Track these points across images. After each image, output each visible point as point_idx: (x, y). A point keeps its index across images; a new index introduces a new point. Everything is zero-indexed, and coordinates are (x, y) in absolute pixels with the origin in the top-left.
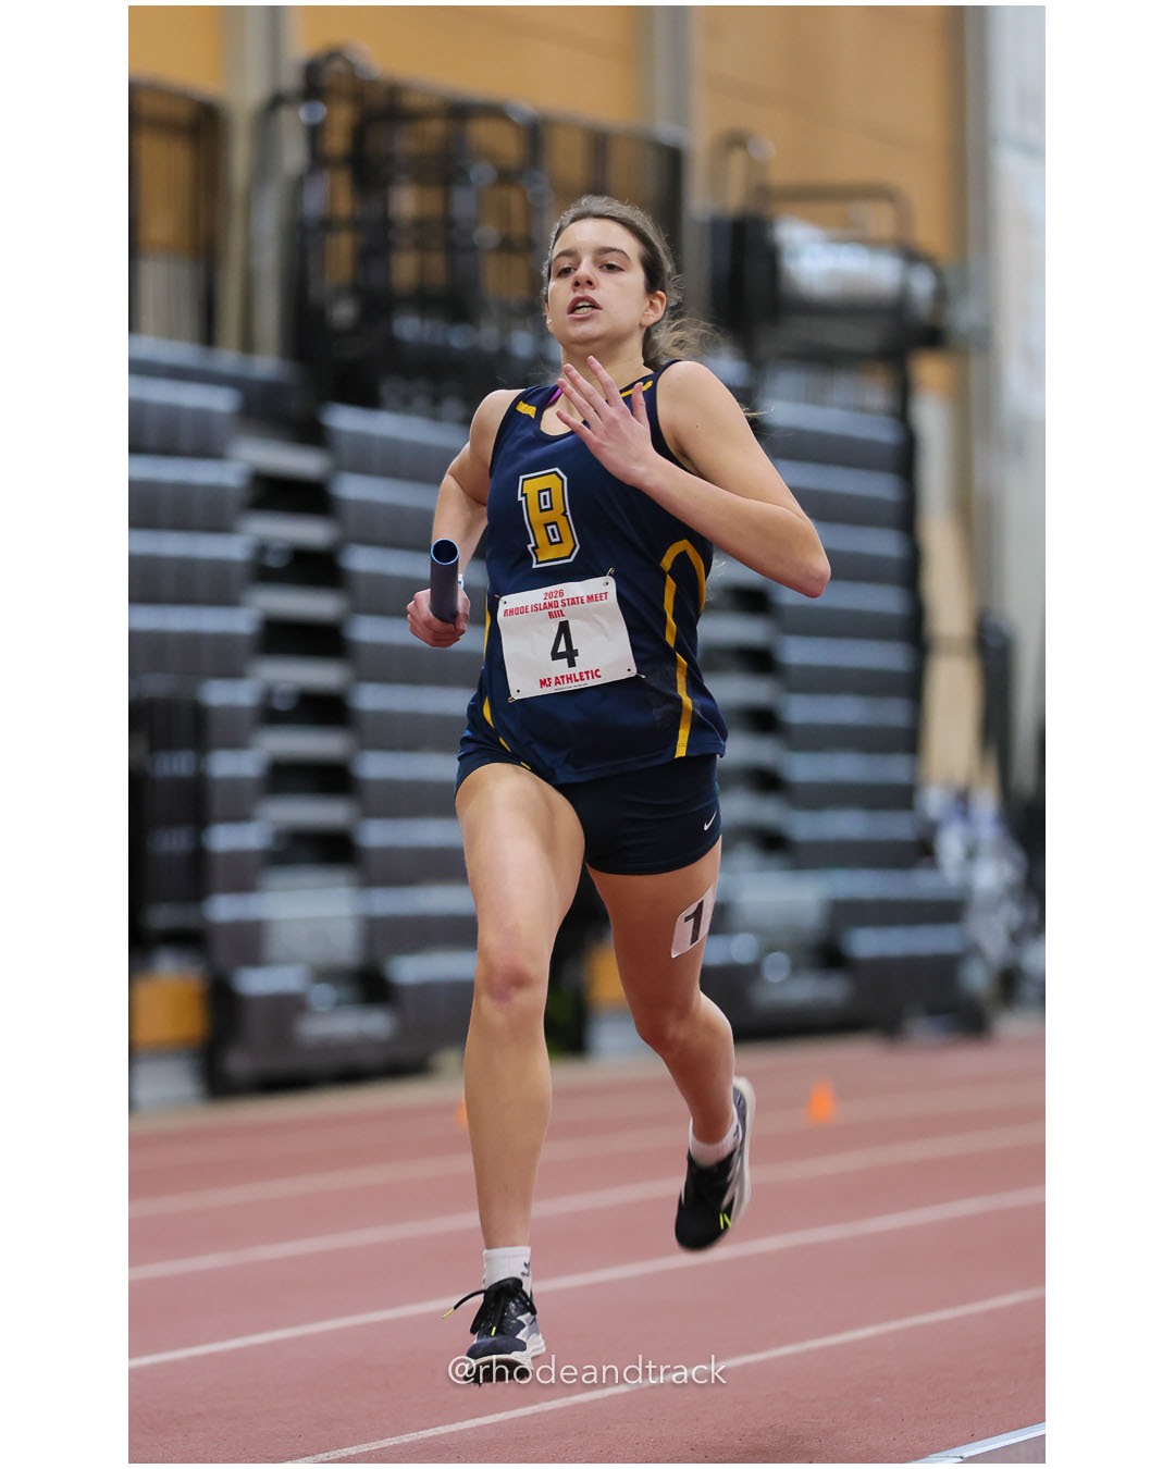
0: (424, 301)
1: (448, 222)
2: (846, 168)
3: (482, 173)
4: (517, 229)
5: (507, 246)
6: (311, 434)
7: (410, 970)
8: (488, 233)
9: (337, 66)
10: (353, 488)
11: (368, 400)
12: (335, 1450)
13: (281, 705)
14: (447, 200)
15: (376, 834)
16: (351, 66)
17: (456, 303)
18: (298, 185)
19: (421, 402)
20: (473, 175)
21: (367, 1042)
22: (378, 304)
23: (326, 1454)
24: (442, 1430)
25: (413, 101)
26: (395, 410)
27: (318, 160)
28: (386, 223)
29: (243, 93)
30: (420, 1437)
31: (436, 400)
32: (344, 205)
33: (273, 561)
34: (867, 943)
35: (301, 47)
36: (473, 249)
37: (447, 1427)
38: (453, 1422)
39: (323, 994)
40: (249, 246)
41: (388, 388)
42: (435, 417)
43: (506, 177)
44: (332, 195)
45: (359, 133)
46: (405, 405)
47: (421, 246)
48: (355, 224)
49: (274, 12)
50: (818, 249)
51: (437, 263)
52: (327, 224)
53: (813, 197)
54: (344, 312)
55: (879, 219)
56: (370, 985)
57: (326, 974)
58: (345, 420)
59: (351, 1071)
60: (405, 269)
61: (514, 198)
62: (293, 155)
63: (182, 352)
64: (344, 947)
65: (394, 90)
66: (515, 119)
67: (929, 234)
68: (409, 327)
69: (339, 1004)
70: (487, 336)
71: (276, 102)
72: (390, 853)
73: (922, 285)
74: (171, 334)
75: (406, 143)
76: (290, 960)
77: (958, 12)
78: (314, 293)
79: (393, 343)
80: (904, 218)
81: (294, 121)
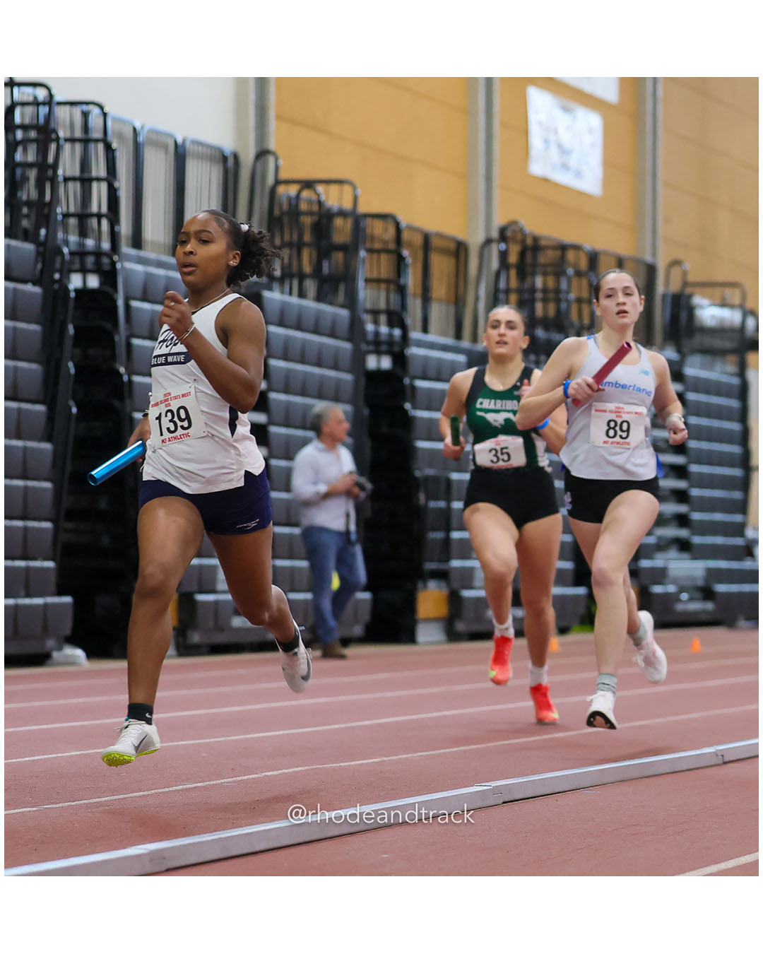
0: (546, 323)
1: (557, 291)
3: (570, 271)
4: (584, 294)
5: (580, 300)
9: (513, 228)
14: (558, 282)
16: (521, 230)
17: (559, 325)
18: (498, 274)
20: (567, 272)
25: (543, 243)
27: (503, 265)
28: (533, 290)
29: (475, 239)
32: (514, 283)
34: (721, 588)
35: (499, 222)
36: (566, 301)
40: (477, 299)
43: (579, 274)
44: (509, 279)
45: (522, 255)
47: (546, 300)
48: (518, 291)
50: (709, 308)
51: (551, 308)
52: (507, 291)
55: (733, 296)
60: (539, 309)
61: (583, 282)
62: (495, 264)
63: (450, 341)
65: (536, 239)
66: (585, 251)
68: (541, 333)
71: (488, 241)
74: (444, 334)
75: (542, 258)
80: (744, 296)
81: (495, 249)
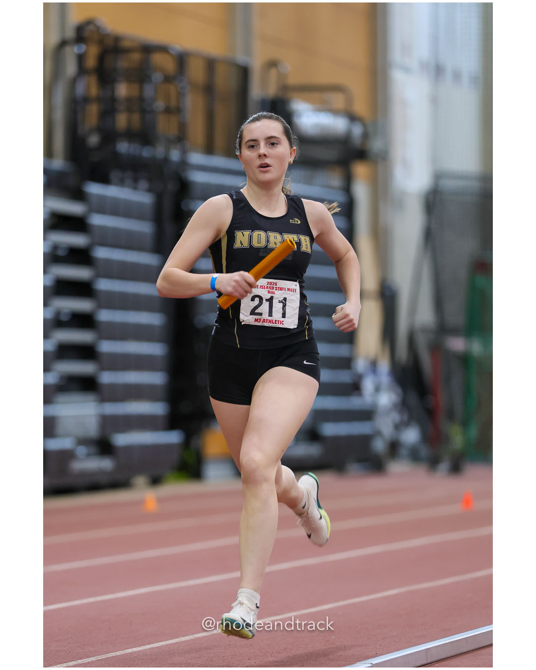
0: (130, 135)
1: (141, 99)
2: (323, 77)
3: (157, 77)
4: (173, 103)
5: (168, 111)
6: (78, 195)
7: (122, 439)
8: (160, 105)
9: (91, 27)
10: (97, 220)
11: (105, 180)
12: (86, 658)
13: (64, 318)
14: (141, 90)
15: (107, 378)
16: (98, 28)
17: (145, 136)
18: (74, 82)
19: (128, 181)
20: (153, 79)
21: (101, 472)
22: (109, 136)
23: (82, 660)
24: (135, 649)
25: (126, 44)
26: (116, 185)
27: (82, 70)
28: (113, 100)
29: (48, 39)
30: (124, 653)
31: (136, 180)
32: (94, 91)
33: (61, 253)
34: (330, 429)
35: (74, 19)
36: (152, 112)
37: (137, 648)
38: (140, 646)
39: (82, 451)
40: (51, 109)
41: (114, 175)
42: (135, 188)
43: (168, 79)
44: (89, 86)
45: (101, 58)
46: (121, 183)
47: (129, 110)
48: (99, 100)
49: (63, 5)
50: (310, 114)
51: (136, 118)
52: (86, 100)
53: (308, 90)
54: (94, 140)
55: (338, 101)
56: (104, 446)
57: (83, 441)
58: (94, 189)
59: (94, 486)
60: (122, 121)
61: (172, 89)
62: (71, 68)
64: (92, 429)
65: (117, 39)
66: (172, 52)
67: (361, 107)
68: (123, 147)
69: (89, 455)
70: (159, 151)
71: (63, 44)
72: (113, 386)
73: (357, 130)
75: (123, 63)
76: (67, 435)
77: (374, 5)
78: (81, 131)
79: (116, 154)
80: (349, 100)
81: (72, 52)
